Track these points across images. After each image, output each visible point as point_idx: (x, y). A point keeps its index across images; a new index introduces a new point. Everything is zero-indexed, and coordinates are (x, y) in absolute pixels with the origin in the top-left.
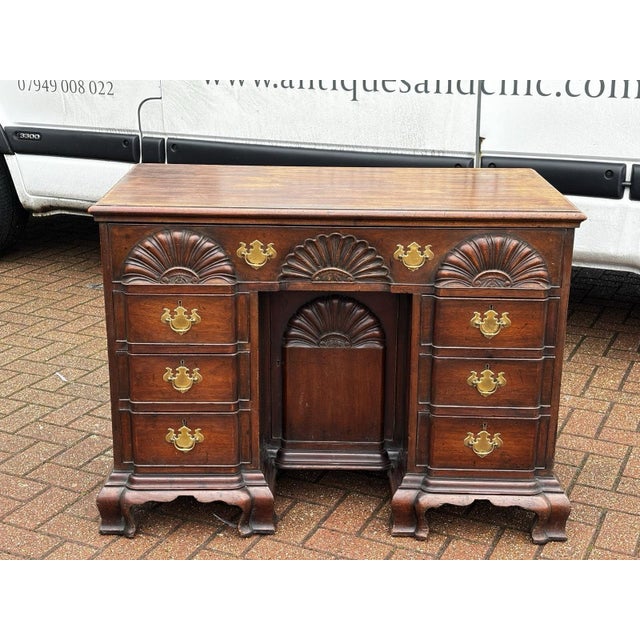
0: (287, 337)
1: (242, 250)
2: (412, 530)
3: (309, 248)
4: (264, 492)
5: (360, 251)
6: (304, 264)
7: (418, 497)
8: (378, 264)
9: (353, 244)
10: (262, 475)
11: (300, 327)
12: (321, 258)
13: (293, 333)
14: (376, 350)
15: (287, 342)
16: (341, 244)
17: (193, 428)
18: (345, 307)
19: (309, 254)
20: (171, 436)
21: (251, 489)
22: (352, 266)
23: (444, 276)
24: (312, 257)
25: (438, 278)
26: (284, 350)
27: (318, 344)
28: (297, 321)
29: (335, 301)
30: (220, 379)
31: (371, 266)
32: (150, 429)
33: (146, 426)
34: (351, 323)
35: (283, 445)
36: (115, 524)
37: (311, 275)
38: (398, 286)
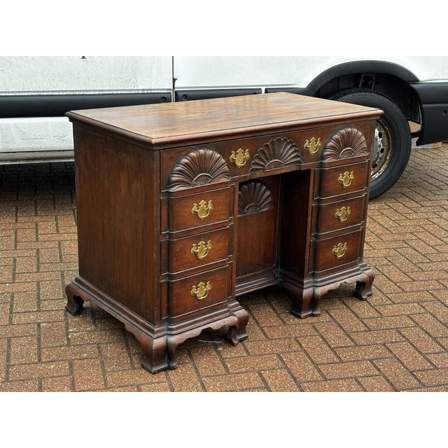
1: (232, 156)
2: (310, 313)
3: (265, 149)
4: (242, 312)
5: (288, 147)
6: (262, 160)
7: (314, 291)
8: (296, 154)
10: (238, 303)
12: (270, 155)
17: (205, 282)
18: (257, 186)
19: (265, 153)
20: (194, 291)
21: (235, 313)
22: (284, 157)
23: (328, 155)
24: (266, 155)
25: (323, 157)
27: (244, 213)
29: (253, 184)
30: (221, 245)
31: (293, 156)
32: (182, 289)
33: (180, 288)
36: (162, 363)
37: (264, 166)
38: (305, 166)
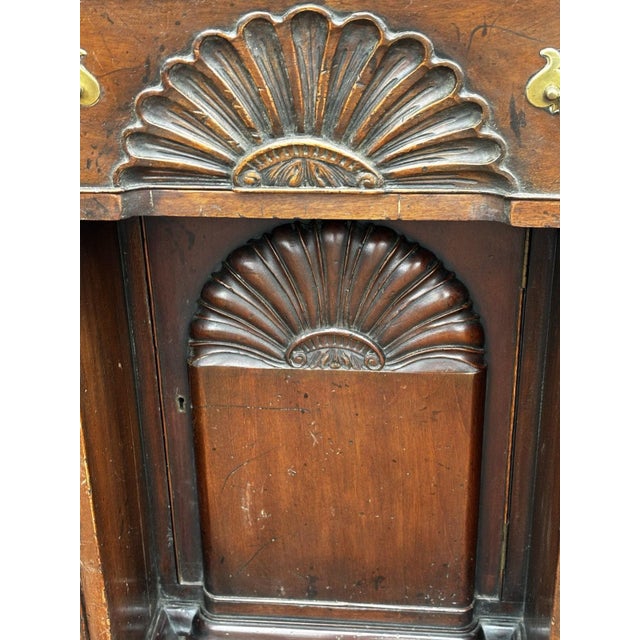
0: (198, 339)
3: (213, 67)
5: (403, 72)
6: (201, 122)
9: (372, 47)
11: (229, 311)
12: (260, 103)
13: (212, 327)
14: (456, 379)
15: (198, 352)
16: (330, 46)
18: (362, 254)
19: (216, 86)
22: (373, 129)
24: (229, 101)
26: (192, 373)
27: (287, 359)
28: (223, 295)
34: (380, 302)
35: (208, 604)
37: (228, 164)
